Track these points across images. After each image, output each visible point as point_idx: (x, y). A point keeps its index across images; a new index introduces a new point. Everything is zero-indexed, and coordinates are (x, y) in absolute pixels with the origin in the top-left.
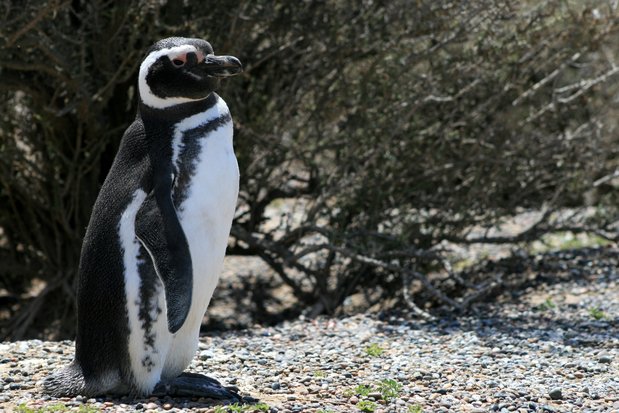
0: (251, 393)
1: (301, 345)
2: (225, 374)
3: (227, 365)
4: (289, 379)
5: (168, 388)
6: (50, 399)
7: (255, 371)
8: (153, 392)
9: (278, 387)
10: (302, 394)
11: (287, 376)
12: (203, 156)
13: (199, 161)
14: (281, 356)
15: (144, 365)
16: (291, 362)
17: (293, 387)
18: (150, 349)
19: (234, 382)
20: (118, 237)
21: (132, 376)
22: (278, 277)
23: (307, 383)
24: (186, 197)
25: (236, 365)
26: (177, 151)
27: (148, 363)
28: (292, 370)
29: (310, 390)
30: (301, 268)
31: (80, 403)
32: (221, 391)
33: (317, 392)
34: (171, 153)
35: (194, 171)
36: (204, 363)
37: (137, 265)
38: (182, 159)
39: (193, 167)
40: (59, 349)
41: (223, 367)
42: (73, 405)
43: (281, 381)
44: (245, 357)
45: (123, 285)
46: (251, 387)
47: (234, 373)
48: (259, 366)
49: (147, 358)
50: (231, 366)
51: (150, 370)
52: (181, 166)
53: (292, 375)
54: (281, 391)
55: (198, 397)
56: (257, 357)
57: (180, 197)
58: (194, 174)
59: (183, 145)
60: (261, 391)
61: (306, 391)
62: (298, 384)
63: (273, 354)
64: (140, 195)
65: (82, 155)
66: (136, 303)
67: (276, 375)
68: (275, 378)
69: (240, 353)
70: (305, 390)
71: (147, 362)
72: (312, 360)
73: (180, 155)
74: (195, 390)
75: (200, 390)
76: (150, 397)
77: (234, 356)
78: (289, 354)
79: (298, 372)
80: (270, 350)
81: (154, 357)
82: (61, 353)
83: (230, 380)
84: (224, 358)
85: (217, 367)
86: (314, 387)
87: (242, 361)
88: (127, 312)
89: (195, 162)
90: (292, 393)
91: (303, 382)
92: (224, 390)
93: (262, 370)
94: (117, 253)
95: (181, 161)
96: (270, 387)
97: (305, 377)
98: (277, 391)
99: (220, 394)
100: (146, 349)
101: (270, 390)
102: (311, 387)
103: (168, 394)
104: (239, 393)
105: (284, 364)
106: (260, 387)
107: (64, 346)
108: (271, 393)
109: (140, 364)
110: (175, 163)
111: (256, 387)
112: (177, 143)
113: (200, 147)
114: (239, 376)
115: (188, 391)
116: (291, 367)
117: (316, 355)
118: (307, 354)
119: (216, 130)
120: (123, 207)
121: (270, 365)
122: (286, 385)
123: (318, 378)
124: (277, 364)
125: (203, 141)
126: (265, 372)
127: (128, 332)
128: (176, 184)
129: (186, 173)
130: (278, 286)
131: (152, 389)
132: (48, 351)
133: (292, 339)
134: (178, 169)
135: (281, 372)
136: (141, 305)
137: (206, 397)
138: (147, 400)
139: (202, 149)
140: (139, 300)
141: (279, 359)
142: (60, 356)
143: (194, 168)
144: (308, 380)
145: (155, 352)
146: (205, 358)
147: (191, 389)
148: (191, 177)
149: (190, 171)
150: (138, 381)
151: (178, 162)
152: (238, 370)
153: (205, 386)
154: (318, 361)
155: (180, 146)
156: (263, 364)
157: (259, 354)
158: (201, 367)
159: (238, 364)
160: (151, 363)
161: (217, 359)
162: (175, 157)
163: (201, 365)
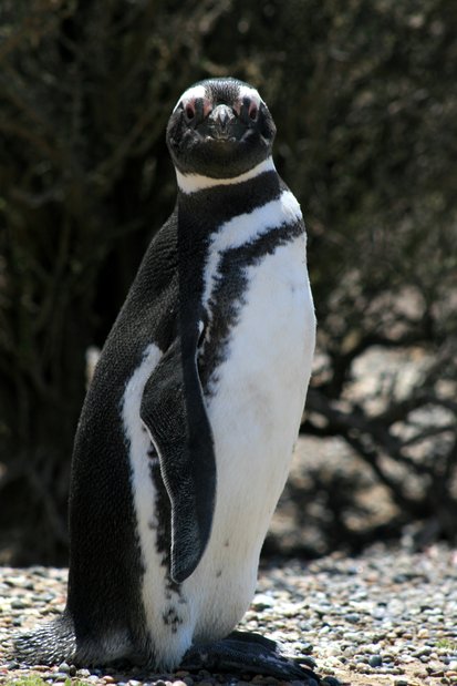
0: (337, 671)
1: (412, 591)
2: (294, 636)
3: (295, 621)
4: (395, 649)
5: (204, 657)
6: (17, 667)
7: (342, 633)
8: (181, 665)
9: (378, 663)
10: (417, 675)
11: (393, 644)
12: (249, 295)
13: (244, 303)
14: (382, 610)
15: (166, 621)
16: (399, 621)
17: (402, 663)
18: (175, 596)
19: (308, 651)
20: (120, 421)
21: (149, 639)
22: (367, 473)
23: (424, 657)
24: (222, 359)
25: (310, 622)
26: (210, 285)
27: (172, 619)
28: (400, 635)
29: (430, 671)
30: (408, 461)
31: (64, 676)
32: (288, 667)
33: (441, 675)
34: (201, 288)
35: (237, 319)
36: (260, 616)
37: (150, 466)
38: (217, 298)
39: (233, 313)
40: (28, 582)
41: (290, 623)
42: (54, 679)
43: (383, 653)
44: (324, 609)
45: (131, 498)
46: (336, 660)
47: (307, 636)
48: (348, 625)
49: (171, 612)
50: (303, 624)
51: (175, 631)
52: (215, 309)
53: (400, 643)
54: (384, 669)
55: (252, 675)
56: (344, 610)
57: (213, 358)
58: (235, 324)
59: (220, 276)
60: (352, 668)
61: (425, 672)
62: (410, 659)
63: (369, 606)
64: (153, 354)
65: (68, 269)
66: (151, 526)
67: (375, 641)
68: (374, 648)
69: (316, 603)
70: (422, 669)
71: (170, 618)
72: (431, 619)
73: (214, 293)
74: (247, 664)
75: (254, 664)
76: (175, 671)
77: (307, 607)
78: (395, 606)
79: (410, 639)
80: (364, 599)
81: (181, 610)
82: (30, 588)
83: (302, 646)
84: (292, 608)
85: (280, 623)
86: (436, 665)
87: (320, 615)
88: (138, 539)
89: (237, 304)
90: (402, 673)
91: (418, 656)
92: (291, 663)
93: (352, 632)
94: (120, 446)
95: (215, 302)
96: (366, 662)
97: (421, 648)
98: (377, 669)
99: (285, 671)
100: (169, 597)
101: (366, 667)
102: (432, 665)
103: (204, 667)
104: (316, 670)
105: (387, 624)
106: (351, 662)
107: (36, 577)
108: (368, 673)
109: (161, 621)
110: (206, 305)
111: (343, 661)
112: (211, 271)
113: (245, 281)
114: (316, 641)
115: (234, 664)
116: (398, 630)
117: (437, 610)
118: (423, 609)
119: (271, 252)
120: (127, 374)
121: (364, 624)
122: (392, 659)
123: (443, 650)
124: (376, 623)
125: (251, 272)
126: (356, 635)
127: (141, 570)
128: (208, 336)
129: (223, 322)
130: (367, 487)
131: (179, 660)
132: (11, 585)
133: (397, 581)
134: (210, 314)
135: (382, 638)
136: (159, 530)
137: (265, 675)
138: (171, 676)
139: (249, 285)
140: (156, 522)
141: (379, 615)
142: (30, 595)
143: (235, 315)
144: (427, 653)
145: (183, 601)
146: (261, 608)
147: (239, 660)
148: (230, 327)
149: (229, 317)
150: (157, 647)
151: (210, 303)
152: (313, 631)
153: (262, 656)
154: (441, 620)
155: (215, 278)
156: (354, 621)
157: (346, 605)
158: (254, 623)
159: (313, 620)
160: (176, 619)
161: (281, 611)
162: (207, 295)
163: (255, 619)
